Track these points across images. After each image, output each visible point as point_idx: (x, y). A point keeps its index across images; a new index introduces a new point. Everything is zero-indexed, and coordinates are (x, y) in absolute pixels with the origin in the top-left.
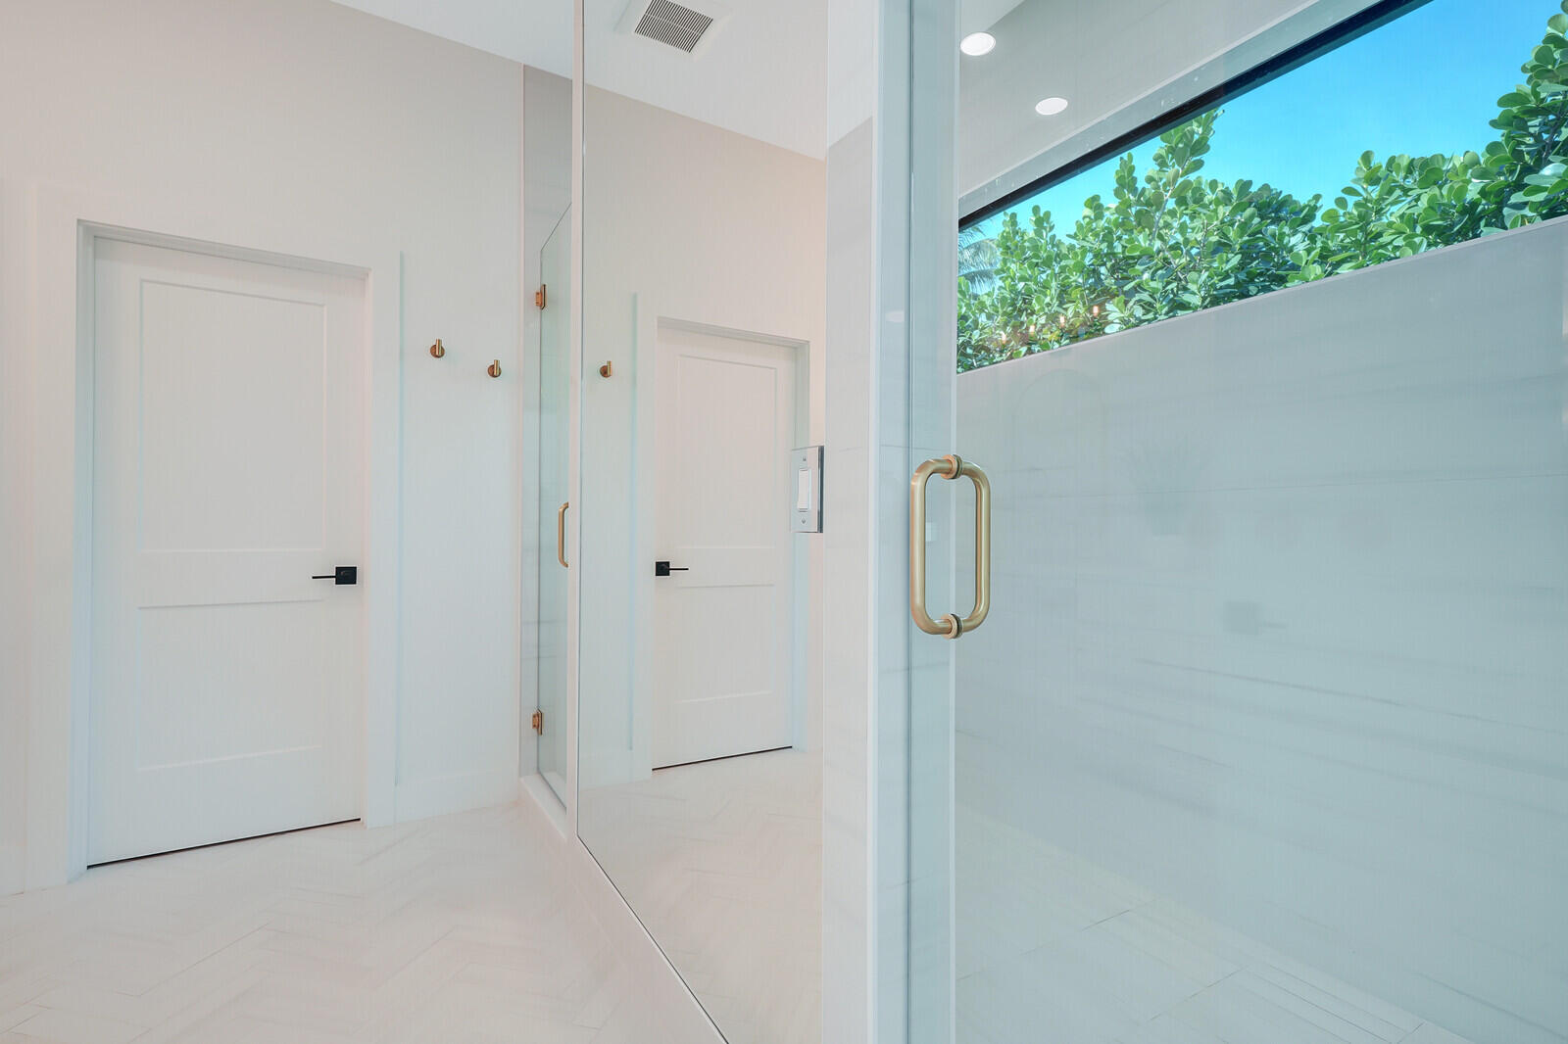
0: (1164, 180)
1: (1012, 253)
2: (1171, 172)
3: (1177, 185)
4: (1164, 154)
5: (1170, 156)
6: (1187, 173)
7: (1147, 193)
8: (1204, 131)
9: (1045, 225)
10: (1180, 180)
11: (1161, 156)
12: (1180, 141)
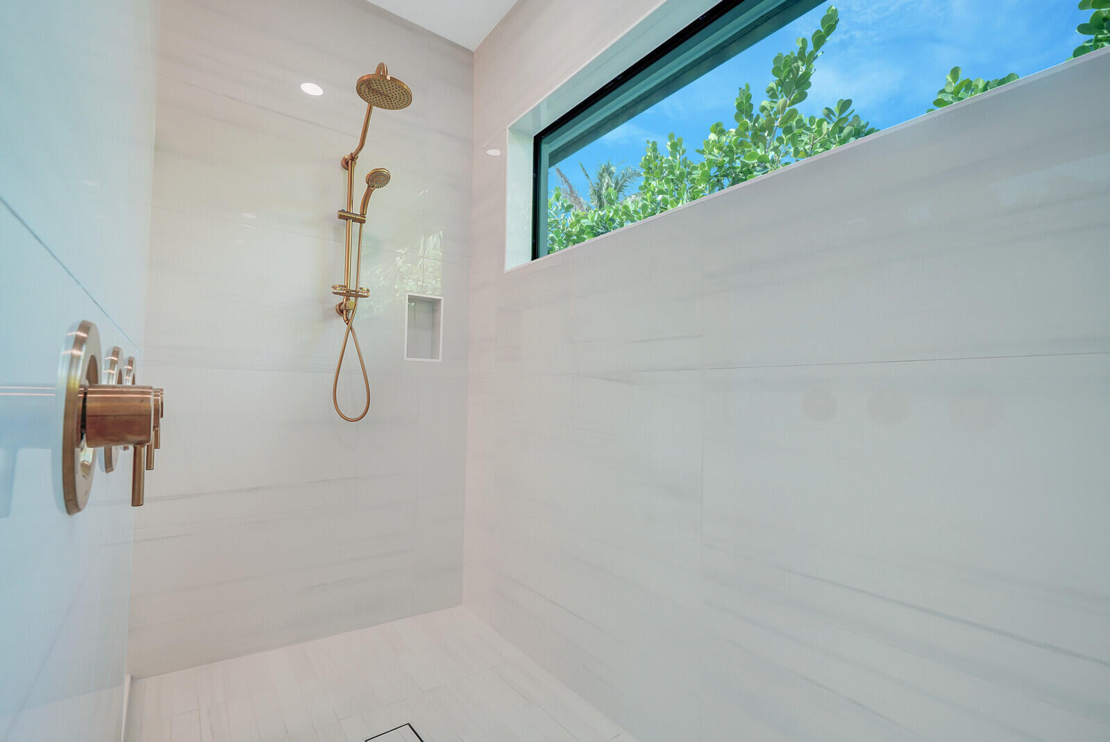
0: (775, 109)
1: (653, 172)
2: (781, 102)
3: (786, 112)
4: (775, 88)
5: (780, 88)
6: (793, 103)
7: (760, 120)
8: (807, 69)
9: (678, 148)
10: (788, 109)
11: (772, 89)
12: (787, 76)
